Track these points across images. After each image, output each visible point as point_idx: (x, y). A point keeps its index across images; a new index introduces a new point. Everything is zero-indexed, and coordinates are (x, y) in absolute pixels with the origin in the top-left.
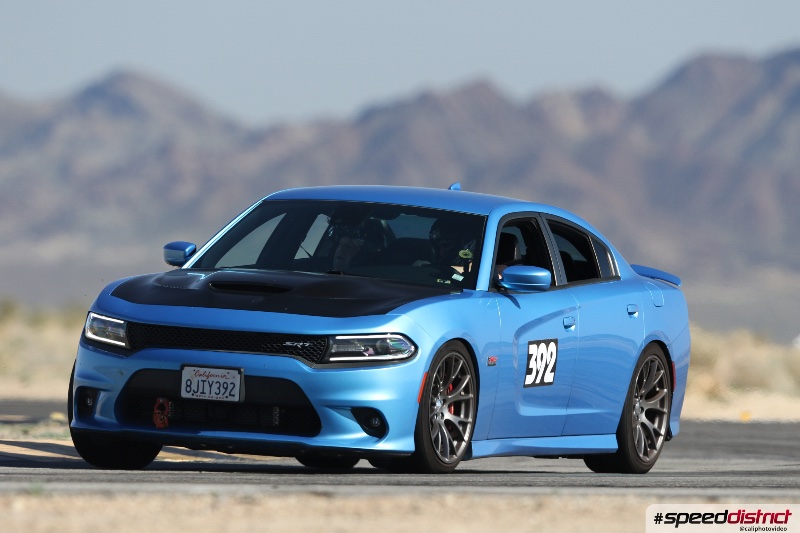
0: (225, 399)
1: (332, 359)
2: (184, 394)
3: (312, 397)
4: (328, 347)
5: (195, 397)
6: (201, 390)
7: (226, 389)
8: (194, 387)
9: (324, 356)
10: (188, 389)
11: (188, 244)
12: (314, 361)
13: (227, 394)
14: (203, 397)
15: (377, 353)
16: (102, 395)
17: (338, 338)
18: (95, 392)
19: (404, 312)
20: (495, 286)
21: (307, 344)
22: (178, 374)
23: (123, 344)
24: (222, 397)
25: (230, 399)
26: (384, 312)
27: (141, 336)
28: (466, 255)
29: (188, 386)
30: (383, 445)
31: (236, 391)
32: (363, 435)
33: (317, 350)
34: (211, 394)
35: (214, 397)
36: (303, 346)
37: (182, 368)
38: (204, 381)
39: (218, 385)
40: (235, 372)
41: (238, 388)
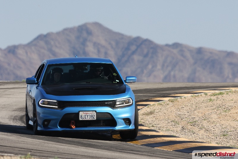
1: (117, 106)
2: (80, 119)
3: (115, 117)
4: (115, 103)
5: (83, 120)
6: (85, 118)
7: (92, 117)
8: (83, 117)
9: (115, 106)
12: (113, 107)
14: (87, 119)
15: (126, 104)
17: (117, 100)
22: (77, 114)
23: (57, 107)
24: (91, 119)
25: (93, 119)
27: (62, 105)
29: (81, 117)
30: (130, 128)
32: (125, 126)
33: (113, 105)
34: (88, 118)
37: (79, 111)
38: (85, 115)
39: (90, 116)
40: (95, 112)
41: (95, 116)
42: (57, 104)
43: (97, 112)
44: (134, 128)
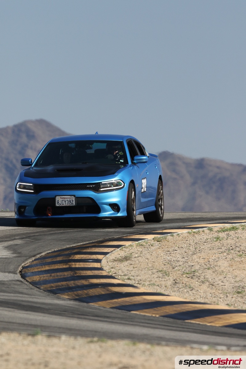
0: (71, 205)
1: (101, 190)
2: (57, 205)
3: (97, 202)
4: (100, 186)
5: (61, 205)
6: (62, 203)
7: (71, 202)
8: (60, 203)
9: (99, 189)
10: (58, 203)
11: (29, 159)
12: (96, 191)
13: (71, 204)
14: (64, 205)
15: (114, 187)
16: (27, 208)
17: (102, 183)
18: (24, 207)
19: (119, 173)
20: (132, 162)
21: (94, 186)
22: (54, 199)
23: (33, 191)
24: (69, 205)
25: (72, 205)
26: (114, 173)
27: (38, 188)
28: (121, 154)
29: (58, 202)
30: (119, 214)
31: (74, 203)
32: (113, 212)
33: (97, 188)
34: (66, 204)
35: (67, 205)
36: (92, 186)
37: (56, 196)
38: (63, 200)
39: (68, 201)
40: (73, 197)
41: (74, 201)
42: (32, 188)
43: (76, 196)
44: (126, 215)
